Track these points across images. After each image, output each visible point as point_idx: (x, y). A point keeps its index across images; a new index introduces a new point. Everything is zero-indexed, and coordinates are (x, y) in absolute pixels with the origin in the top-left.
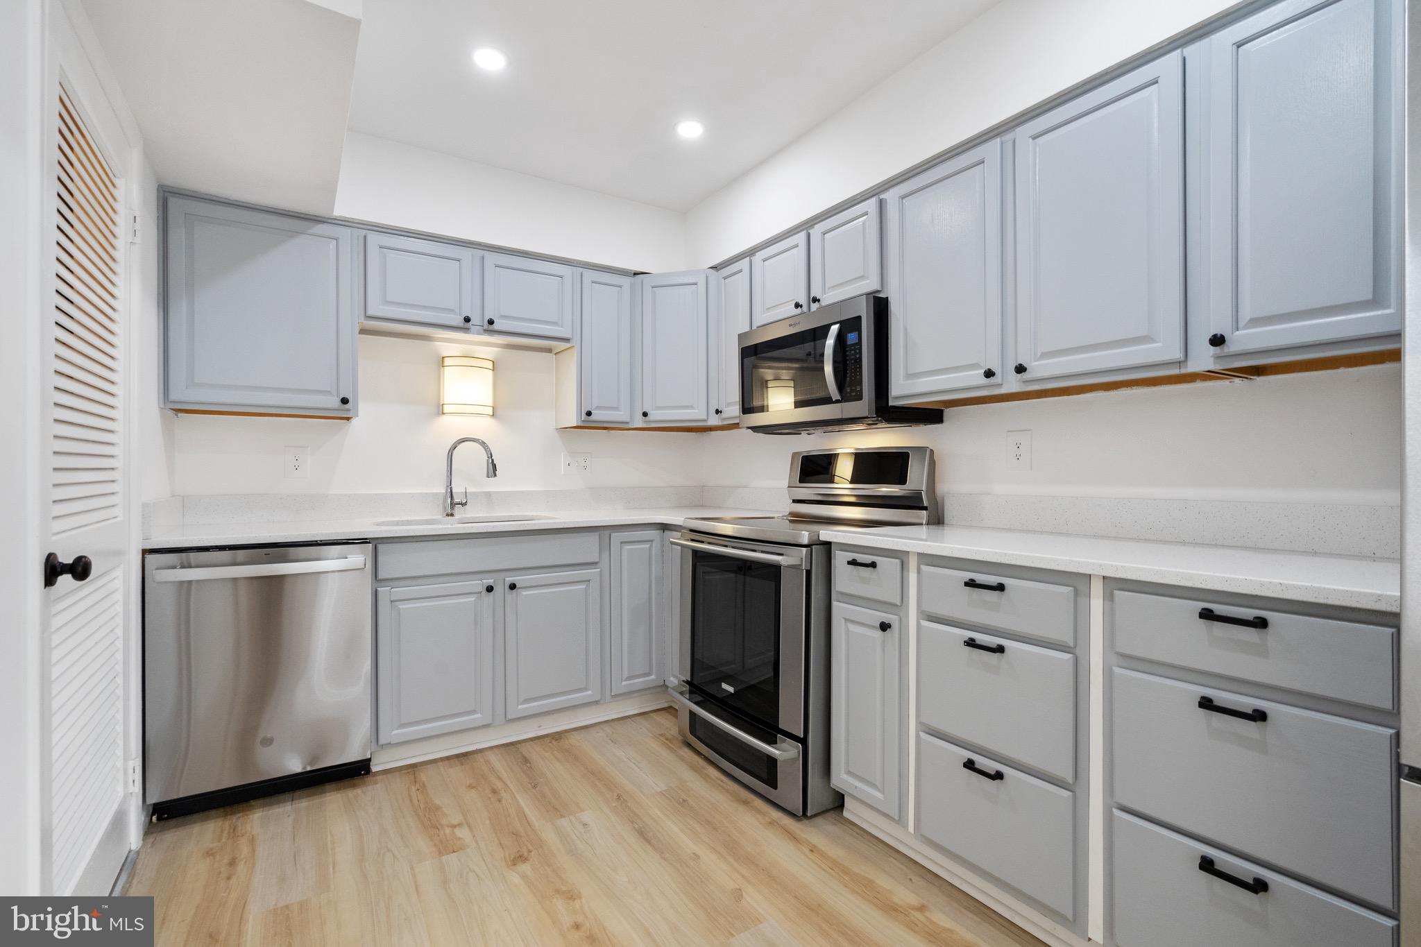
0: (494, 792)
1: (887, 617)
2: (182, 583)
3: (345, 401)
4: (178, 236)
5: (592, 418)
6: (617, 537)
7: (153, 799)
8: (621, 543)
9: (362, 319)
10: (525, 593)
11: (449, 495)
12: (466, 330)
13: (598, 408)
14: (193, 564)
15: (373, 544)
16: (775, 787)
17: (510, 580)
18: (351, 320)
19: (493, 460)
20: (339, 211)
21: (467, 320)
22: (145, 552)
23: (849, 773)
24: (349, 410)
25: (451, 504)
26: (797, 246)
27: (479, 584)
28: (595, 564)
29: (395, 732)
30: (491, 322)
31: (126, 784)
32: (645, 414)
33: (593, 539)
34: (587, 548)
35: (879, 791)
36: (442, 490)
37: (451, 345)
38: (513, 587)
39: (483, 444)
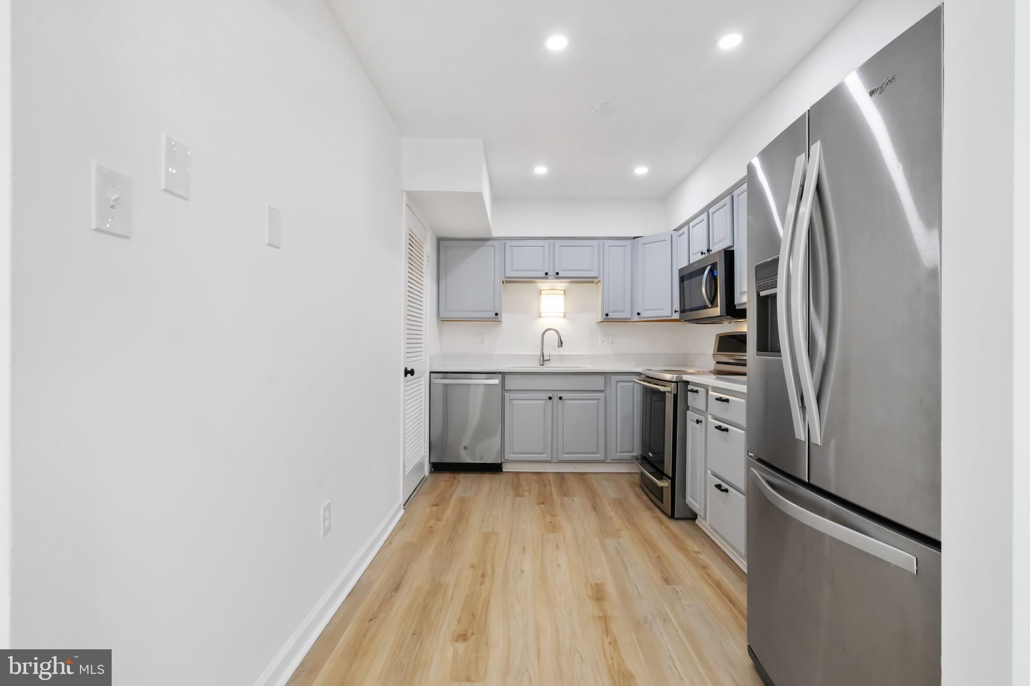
0: (544, 485)
1: (700, 418)
2: (444, 384)
3: (497, 314)
4: (442, 254)
5: (609, 317)
6: (614, 378)
7: (433, 461)
8: (617, 381)
9: (504, 277)
10: (567, 402)
11: (542, 356)
12: (547, 278)
13: (613, 311)
14: (448, 377)
15: (503, 374)
16: (663, 503)
17: (560, 395)
18: (499, 278)
19: (561, 339)
20: (494, 235)
21: (546, 274)
22: (431, 372)
23: (692, 497)
24: (498, 318)
25: (543, 360)
26: (703, 220)
27: (545, 396)
28: (601, 391)
29: (511, 455)
30: (557, 274)
31: (424, 452)
32: (639, 314)
33: (602, 378)
34: (599, 383)
35: (699, 504)
36: (539, 353)
37: (544, 285)
38: (561, 398)
39: (557, 332)
